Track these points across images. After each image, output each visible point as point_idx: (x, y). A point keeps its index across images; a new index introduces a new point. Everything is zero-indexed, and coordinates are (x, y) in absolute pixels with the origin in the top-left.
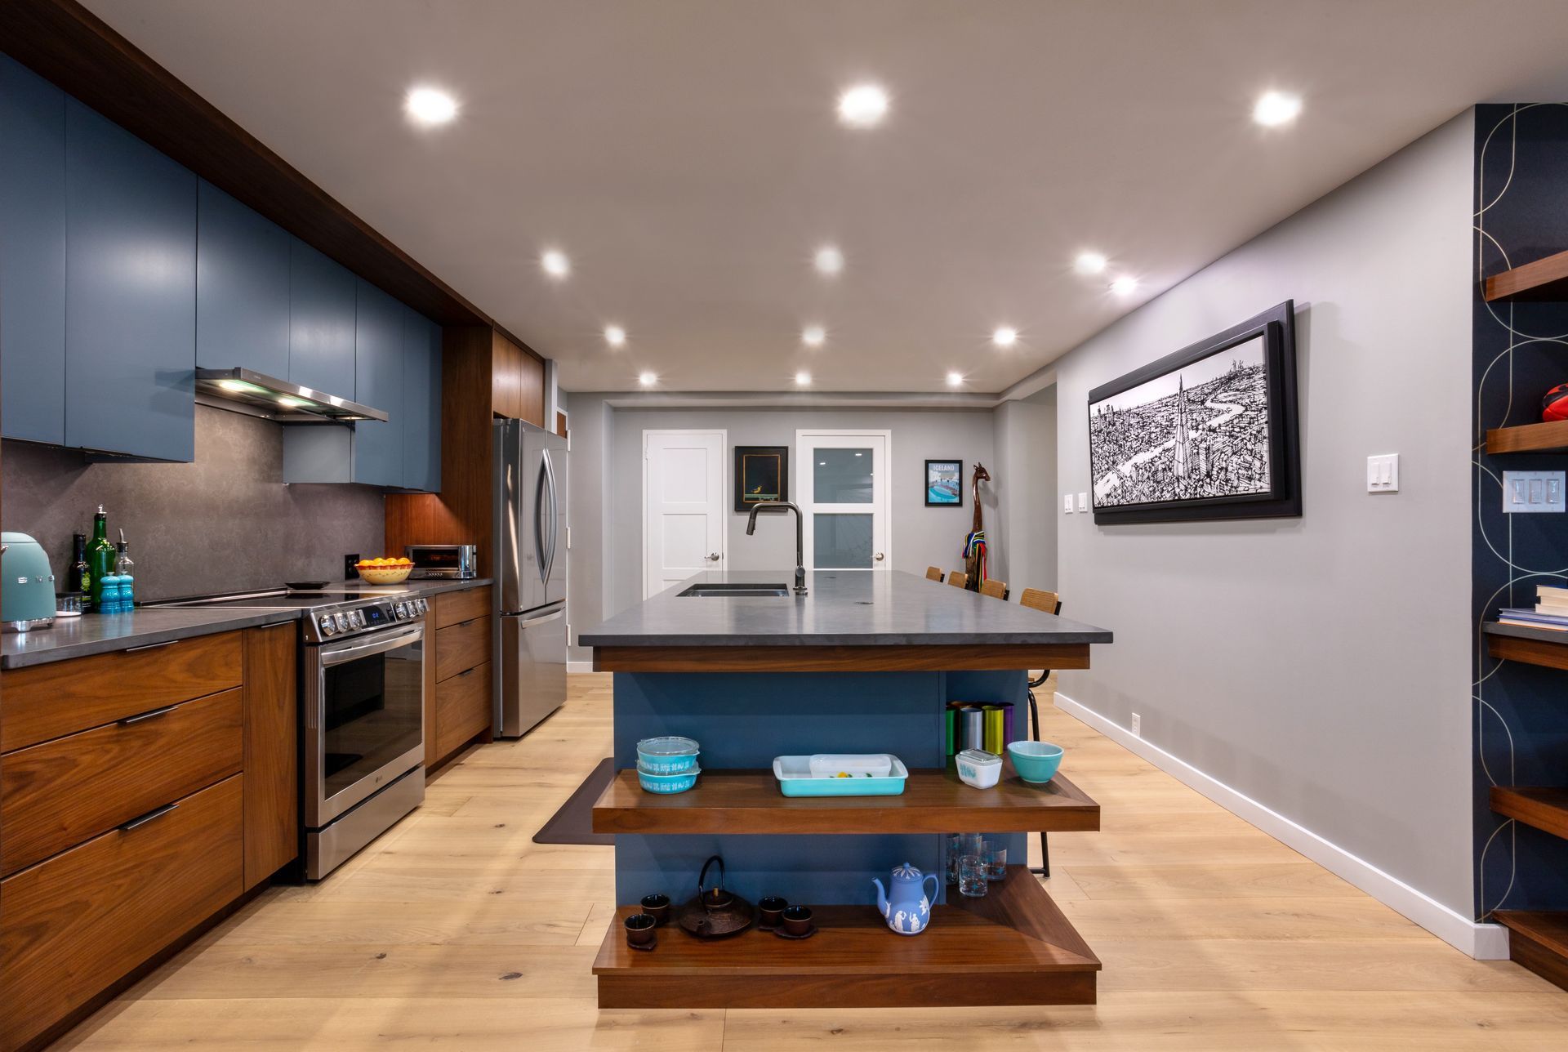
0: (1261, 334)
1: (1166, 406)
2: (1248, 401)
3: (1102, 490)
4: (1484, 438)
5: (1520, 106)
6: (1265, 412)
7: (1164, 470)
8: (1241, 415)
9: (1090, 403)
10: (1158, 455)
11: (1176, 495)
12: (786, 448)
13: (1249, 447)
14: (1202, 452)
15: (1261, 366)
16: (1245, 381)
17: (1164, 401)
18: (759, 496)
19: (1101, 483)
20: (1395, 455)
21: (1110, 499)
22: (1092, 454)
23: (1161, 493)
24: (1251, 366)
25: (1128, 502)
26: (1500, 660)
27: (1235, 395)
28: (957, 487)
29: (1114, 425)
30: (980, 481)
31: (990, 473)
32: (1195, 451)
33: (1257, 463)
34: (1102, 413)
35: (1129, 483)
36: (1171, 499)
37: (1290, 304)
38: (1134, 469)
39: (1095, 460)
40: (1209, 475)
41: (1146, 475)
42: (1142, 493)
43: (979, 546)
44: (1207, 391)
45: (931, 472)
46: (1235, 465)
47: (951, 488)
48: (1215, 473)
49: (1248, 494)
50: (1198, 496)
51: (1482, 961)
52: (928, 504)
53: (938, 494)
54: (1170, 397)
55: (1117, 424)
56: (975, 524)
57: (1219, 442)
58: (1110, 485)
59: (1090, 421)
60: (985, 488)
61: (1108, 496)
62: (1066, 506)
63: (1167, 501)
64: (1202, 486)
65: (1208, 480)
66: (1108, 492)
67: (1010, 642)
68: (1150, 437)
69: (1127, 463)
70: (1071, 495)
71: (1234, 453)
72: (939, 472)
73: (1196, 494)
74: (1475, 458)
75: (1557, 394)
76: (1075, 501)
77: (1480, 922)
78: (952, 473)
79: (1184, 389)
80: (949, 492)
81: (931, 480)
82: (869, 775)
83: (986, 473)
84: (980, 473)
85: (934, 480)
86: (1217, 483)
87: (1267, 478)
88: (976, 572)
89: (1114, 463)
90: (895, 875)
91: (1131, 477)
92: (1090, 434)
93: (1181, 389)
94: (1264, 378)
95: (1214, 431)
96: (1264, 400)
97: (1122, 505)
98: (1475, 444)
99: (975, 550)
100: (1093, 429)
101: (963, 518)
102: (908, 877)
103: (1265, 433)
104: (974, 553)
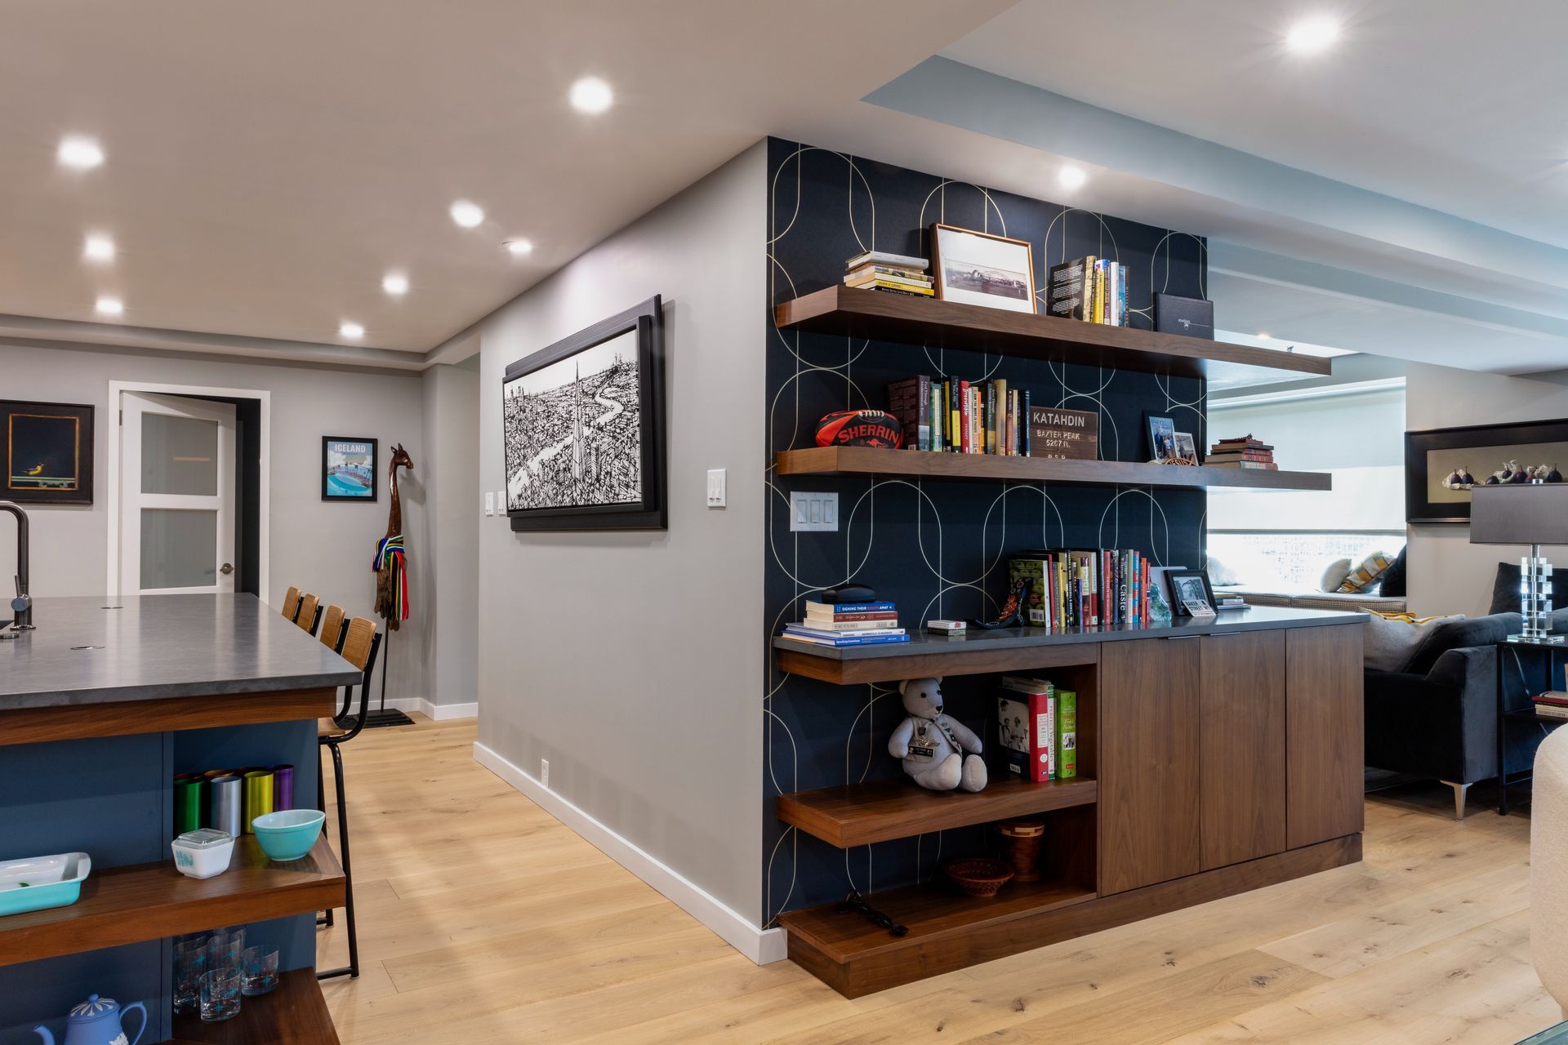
0: (633, 328)
1: (566, 395)
2: (625, 399)
3: (515, 488)
4: (775, 460)
5: (803, 146)
6: (637, 414)
7: (565, 469)
8: (621, 414)
9: (505, 382)
10: (560, 452)
11: (574, 500)
12: (91, 408)
13: (627, 451)
14: (593, 452)
15: (634, 363)
16: (624, 377)
17: (565, 389)
18: (40, 480)
19: (514, 480)
20: (723, 470)
21: (522, 501)
22: (506, 444)
23: (563, 497)
24: (628, 361)
25: (536, 505)
26: (786, 673)
27: (617, 392)
28: (369, 476)
29: (524, 412)
30: (401, 469)
31: (414, 455)
32: (588, 451)
33: (632, 469)
34: (515, 395)
35: (537, 483)
36: (570, 504)
37: (658, 298)
38: (541, 466)
39: (509, 451)
40: (598, 480)
41: (551, 474)
42: (547, 498)
43: (395, 556)
44: (597, 384)
45: (330, 453)
46: (617, 471)
47: (360, 477)
48: (602, 477)
49: (626, 503)
50: (590, 503)
51: (764, 966)
52: (326, 497)
53: (341, 484)
54: (569, 386)
55: (527, 410)
56: (390, 526)
57: (605, 442)
58: (521, 485)
59: (504, 403)
60: (410, 479)
61: (520, 496)
62: (487, 508)
63: (567, 507)
64: (593, 491)
65: (597, 485)
66: (520, 493)
67: (225, 692)
68: (553, 431)
69: (535, 458)
70: (492, 493)
71: (616, 457)
72: (344, 453)
73: (589, 500)
74: (767, 479)
75: (825, 421)
76: (494, 502)
77: (766, 929)
78: (363, 456)
79: (580, 379)
80: (358, 482)
81: (331, 464)
82: (24, 885)
83: (408, 458)
84: (400, 457)
85: (336, 464)
86: (604, 489)
87: (639, 487)
88: (390, 590)
89: (525, 457)
90: (73, 1015)
91: (538, 476)
92: (505, 419)
93: (577, 377)
94: (637, 376)
95: (600, 429)
96: (637, 401)
97: (532, 509)
98: (767, 465)
99: (389, 561)
100: (507, 415)
101: (376, 517)
102: (91, 1014)
103: (638, 437)
104: (387, 565)
